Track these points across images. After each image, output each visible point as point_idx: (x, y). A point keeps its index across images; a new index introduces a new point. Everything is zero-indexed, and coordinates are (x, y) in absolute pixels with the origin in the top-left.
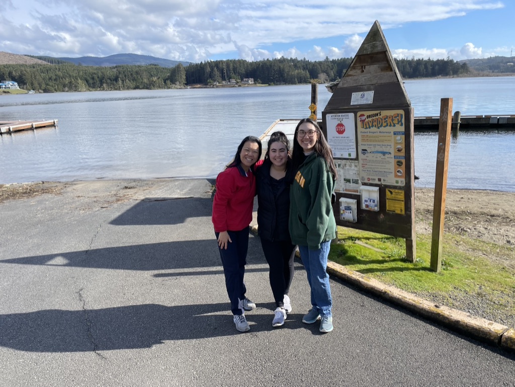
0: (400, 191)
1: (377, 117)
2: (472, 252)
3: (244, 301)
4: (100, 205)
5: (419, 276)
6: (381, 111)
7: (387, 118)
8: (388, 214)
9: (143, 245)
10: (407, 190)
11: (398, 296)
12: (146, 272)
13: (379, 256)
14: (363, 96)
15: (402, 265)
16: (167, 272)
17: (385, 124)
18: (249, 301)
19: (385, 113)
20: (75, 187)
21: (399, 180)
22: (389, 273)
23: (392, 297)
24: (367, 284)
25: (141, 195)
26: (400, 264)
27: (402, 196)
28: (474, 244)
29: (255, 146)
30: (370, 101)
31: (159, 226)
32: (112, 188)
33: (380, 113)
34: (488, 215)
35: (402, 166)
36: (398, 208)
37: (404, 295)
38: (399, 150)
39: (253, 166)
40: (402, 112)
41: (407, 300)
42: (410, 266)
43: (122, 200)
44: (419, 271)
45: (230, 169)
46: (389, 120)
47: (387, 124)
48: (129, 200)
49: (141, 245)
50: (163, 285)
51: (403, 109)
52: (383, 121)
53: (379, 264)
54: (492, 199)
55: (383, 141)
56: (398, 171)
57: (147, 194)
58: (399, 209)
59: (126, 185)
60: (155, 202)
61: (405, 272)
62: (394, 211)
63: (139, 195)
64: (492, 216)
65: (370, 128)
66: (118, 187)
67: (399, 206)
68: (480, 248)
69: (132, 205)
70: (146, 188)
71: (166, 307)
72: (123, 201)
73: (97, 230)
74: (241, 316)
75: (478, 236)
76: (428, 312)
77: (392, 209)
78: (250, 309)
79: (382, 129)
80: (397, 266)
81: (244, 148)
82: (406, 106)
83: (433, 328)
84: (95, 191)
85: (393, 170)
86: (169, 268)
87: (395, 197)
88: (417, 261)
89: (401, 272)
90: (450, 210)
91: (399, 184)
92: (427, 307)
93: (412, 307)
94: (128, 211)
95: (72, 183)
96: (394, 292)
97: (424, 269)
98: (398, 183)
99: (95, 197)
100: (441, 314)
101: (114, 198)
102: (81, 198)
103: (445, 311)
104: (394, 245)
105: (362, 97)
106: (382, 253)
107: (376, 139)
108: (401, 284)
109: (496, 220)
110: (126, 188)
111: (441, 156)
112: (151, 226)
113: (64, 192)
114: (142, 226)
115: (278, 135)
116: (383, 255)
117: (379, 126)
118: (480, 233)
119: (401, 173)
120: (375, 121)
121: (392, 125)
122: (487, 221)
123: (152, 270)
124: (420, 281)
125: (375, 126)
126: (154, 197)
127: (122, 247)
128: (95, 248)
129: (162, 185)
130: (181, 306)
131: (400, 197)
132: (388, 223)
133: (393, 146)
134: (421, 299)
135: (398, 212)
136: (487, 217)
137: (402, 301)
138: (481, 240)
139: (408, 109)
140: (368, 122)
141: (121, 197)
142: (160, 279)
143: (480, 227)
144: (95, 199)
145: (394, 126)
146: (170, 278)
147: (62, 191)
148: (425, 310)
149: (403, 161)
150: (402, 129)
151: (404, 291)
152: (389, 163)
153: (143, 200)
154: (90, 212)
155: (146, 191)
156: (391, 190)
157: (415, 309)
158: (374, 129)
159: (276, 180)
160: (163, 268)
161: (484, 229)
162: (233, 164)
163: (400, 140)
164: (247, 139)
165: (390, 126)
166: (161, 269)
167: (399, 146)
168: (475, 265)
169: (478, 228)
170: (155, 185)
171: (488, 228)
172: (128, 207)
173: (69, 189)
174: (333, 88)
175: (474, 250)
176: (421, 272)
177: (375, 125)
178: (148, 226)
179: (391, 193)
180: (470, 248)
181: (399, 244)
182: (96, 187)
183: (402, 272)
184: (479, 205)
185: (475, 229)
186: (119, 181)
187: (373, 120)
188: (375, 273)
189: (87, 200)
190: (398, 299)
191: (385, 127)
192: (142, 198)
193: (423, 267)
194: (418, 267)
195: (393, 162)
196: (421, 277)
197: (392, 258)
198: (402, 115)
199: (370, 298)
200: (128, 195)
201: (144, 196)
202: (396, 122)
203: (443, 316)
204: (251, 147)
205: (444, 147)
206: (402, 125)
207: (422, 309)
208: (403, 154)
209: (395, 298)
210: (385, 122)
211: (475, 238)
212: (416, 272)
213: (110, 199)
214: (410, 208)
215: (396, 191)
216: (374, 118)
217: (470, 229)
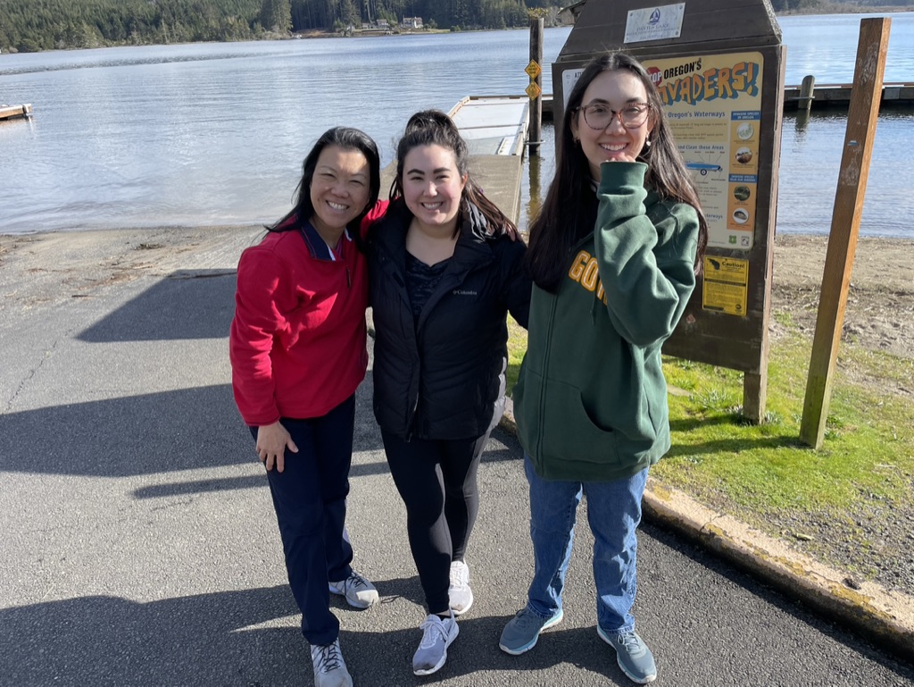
0: (738, 262)
1: (690, 74)
2: (875, 385)
3: (348, 583)
4: (72, 289)
5: (778, 464)
6: (702, 57)
7: (716, 75)
8: (707, 315)
9: (135, 398)
10: (757, 259)
11: (745, 547)
12: (119, 481)
13: (680, 408)
14: (655, 19)
15: (735, 434)
16: (171, 481)
17: (712, 92)
18: (360, 582)
19: (711, 62)
20: (35, 247)
21: (739, 234)
22: (708, 456)
23: (728, 549)
24: (663, 508)
25: (170, 263)
26: (729, 431)
27: (742, 273)
28: (876, 364)
29: (356, 161)
30: (675, 32)
31: (187, 341)
32: (113, 249)
33: (699, 63)
34: (892, 293)
35: (746, 202)
36: (732, 301)
37: (759, 545)
38: (743, 161)
39: (353, 226)
40: (756, 58)
41: (771, 560)
42: (752, 433)
43: (124, 276)
44: (775, 447)
45: (277, 237)
46: (721, 82)
47: (717, 91)
48: (139, 276)
49: (130, 398)
50: (150, 523)
51: (760, 51)
52: (707, 84)
53: (682, 430)
54: (895, 256)
55: (702, 136)
56: (737, 214)
57: (183, 261)
58: (734, 304)
59: (145, 239)
60: (196, 279)
61: (745, 455)
62: (721, 309)
63: (165, 265)
64: (901, 294)
65: (670, 102)
66: (127, 247)
67: (733, 296)
68: (891, 373)
69: (143, 289)
70: (185, 247)
71: (136, 605)
72: (125, 279)
73: (41, 358)
74: (326, 650)
75: (882, 344)
76: (828, 600)
77: (717, 303)
78: (360, 606)
79: (702, 105)
80: (724, 437)
81: (320, 168)
82: (768, 42)
83: (847, 650)
84: (74, 257)
85: (724, 211)
86: (181, 468)
87: (724, 275)
88: (766, 419)
89: (735, 454)
90: (813, 282)
91: (738, 246)
92: (826, 586)
93: (786, 583)
94: (130, 303)
95: (34, 236)
96: (734, 534)
97: (786, 441)
98: (735, 242)
99: (69, 270)
100: (866, 609)
101: (109, 273)
102: (38, 274)
103: (876, 599)
104: (710, 374)
105: (654, 22)
106: (683, 398)
107: (687, 131)
108: (740, 490)
109: (908, 304)
110: (143, 247)
111: (850, 174)
112: (169, 342)
113: (7, 261)
114: (150, 343)
115: (427, 122)
116: (690, 405)
117: (695, 97)
118: (885, 335)
119: (744, 219)
120: (685, 84)
121: (730, 93)
122: (890, 304)
123: (136, 474)
124: (781, 477)
125: (686, 99)
126: (197, 268)
127: (84, 404)
128: (19, 409)
129: (221, 239)
130: (179, 600)
131: (738, 275)
132: (704, 335)
133: (727, 149)
134: (807, 560)
135: (730, 309)
136: (890, 295)
137: (756, 564)
138: (887, 352)
139: (774, 49)
140: (667, 88)
141: (126, 269)
142: (150, 502)
143: (884, 322)
144: (66, 276)
145: (735, 95)
146: (176, 498)
147: (6, 257)
148: (820, 594)
149: (752, 187)
150: (755, 103)
151: (759, 531)
152: (716, 192)
153: (170, 276)
154: (45, 308)
155: (185, 254)
156: (716, 259)
157: (793, 586)
158: (681, 106)
159: (427, 266)
160: (164, 469)
161: (891, 327)
162: (288, 222)
163: (748, 132)
164: (328, 140)
165: (725, 96)
166: (158, 471)
167: (743, 150)
168: (887, 417)
169: (880, 324)
170: (206, 239)
171: (902, 325)
172: (133, 294)
173: (21, 253)
174: (577, 10)
175: (878, 378)
176: (780, 450)
177: (685, 95)
178: (162, 343)
179: (717, 265)
180: (869, 374)
181: (718, 372)
182: (80, 247)
183: (737, 452)
184: (870, 269)
185: (873, 326)
186: (134, 232)
187: (681, 81)
188: (676, 458)
189: (49, 278)
190: (747, 555)
191: (709, 99)
192: (170, 270)
193: (782, 438)
194: (771, 436)
195: (725, 189)
196: (783, 466)
197: (711, 415)
198: (755, 67)
199: (673, 547)
200: (142, 264)
201: (176, 266)
202: (739, 85)
203: (870, 614)
204: (342, 166)
205: (859, 149)
206: (754, 93)
207: (813, 591)
208: (752, 169)
209: (739, 553)
210: (710, 87)
211: (875, 349)
212: (769, 453)
213: (101, 275)
214: (762, 302)
215: (730, 261)
216: (683, 76)
217: (863, 328)
